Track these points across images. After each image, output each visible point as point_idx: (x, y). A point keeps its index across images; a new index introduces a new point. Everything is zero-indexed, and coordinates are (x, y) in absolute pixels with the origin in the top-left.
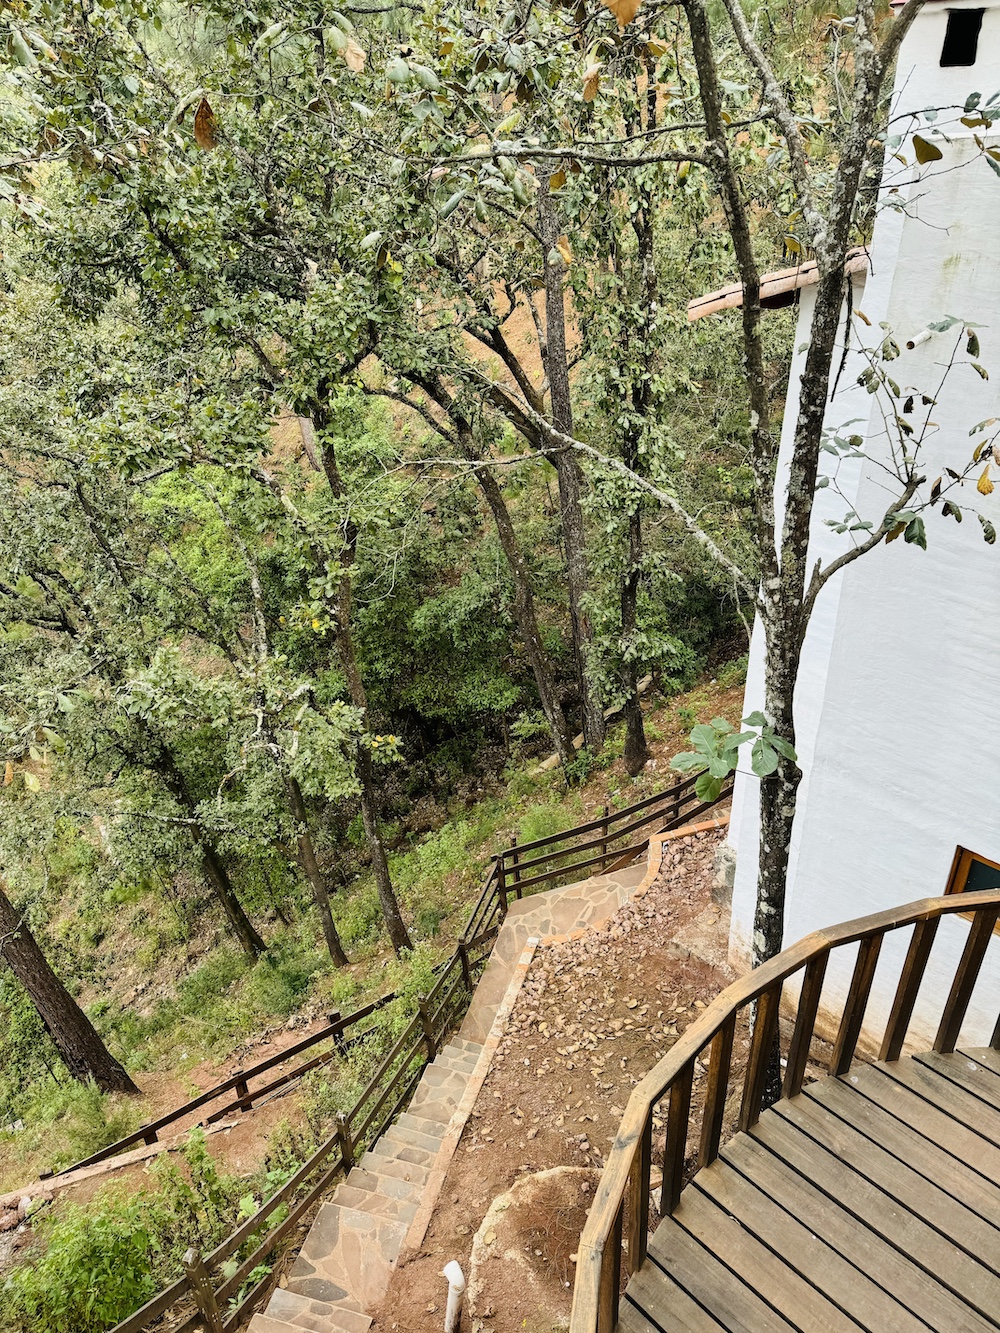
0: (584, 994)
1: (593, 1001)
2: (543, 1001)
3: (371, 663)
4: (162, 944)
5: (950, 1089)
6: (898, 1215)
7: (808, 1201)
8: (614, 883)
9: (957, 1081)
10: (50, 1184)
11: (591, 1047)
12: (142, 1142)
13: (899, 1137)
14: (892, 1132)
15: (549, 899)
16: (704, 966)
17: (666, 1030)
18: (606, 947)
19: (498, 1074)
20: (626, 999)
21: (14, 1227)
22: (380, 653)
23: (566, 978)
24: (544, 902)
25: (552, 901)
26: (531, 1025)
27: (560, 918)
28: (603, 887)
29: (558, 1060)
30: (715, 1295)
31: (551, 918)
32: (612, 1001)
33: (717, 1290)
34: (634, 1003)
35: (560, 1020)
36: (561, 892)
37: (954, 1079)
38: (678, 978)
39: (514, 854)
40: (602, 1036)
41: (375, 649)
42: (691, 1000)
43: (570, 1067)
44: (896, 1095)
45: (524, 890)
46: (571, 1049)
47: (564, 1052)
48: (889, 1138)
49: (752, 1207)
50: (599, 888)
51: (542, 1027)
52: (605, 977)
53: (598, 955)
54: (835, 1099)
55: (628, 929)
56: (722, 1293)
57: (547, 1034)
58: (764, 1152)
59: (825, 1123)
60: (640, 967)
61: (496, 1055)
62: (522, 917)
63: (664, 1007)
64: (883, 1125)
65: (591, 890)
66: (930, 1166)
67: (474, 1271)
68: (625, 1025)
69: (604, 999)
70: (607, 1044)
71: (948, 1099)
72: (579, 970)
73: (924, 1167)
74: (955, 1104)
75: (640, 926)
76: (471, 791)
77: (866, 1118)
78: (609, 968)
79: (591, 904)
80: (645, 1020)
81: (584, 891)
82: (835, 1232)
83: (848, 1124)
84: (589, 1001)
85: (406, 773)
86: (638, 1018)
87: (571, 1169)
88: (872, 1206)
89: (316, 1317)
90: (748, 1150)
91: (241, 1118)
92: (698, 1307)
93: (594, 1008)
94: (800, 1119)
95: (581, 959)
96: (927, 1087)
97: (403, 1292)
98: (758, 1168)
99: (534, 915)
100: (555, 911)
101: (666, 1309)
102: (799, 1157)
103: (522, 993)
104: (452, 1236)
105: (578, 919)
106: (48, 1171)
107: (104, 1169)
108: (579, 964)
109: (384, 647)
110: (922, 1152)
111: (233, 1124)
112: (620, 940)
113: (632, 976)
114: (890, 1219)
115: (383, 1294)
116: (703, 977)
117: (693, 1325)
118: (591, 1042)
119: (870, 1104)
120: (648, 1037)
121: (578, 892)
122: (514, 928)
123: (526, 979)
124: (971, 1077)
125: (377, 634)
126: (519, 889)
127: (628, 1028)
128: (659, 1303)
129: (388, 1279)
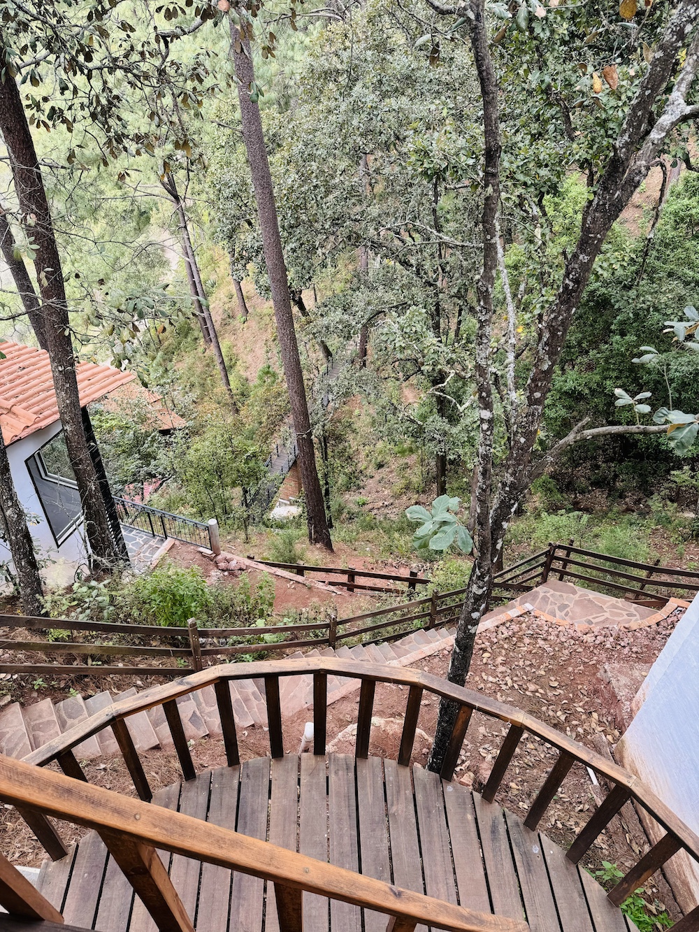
0: (530, 656)
1: (531, 665)
2: (501, 642)
3: (605, 378)
4: (407, 487)
5: (503, 847)
6: (382, 871)
7: (344, 818)
8: (635, 613)
9: (514, 847)
10: (248, 562)
11: (504, 687)
12: (295, 570)
13: (436, 839)
14: (436, 832)
15: (579, 593)
16: (614, 696)
17: (559, 713)
18: (573, 642)
19: (437, 660)
20: (553, 678)
21: (223, 570)
22: (614, 374)
23: (527, 640)
24: (574, 592)
25: (581, 596)
26: (481, 649)
27: (578, 610)
28: (625, 610)
29: (477, 678)
30: (249, 810)
31: (571, 605)
32: (543, 673)
33: (252, 809)
34: (556, 684)
35: (500, 660)
36: (592, 595)
37: (513, 845)
38: (596, 691)
39: (569, 550)
40: (516, 687)
41: (613, 370)
42: (592, 710)
43: (480, 687)
44: (463, 820)
45: (566, 577)
46: (491, 679)
47: (485, 677)
48: (430, 834)
49: (314, 793)
50: (621, 609)
51: (486, 655)
52: (553, 657)
53: (562, 643)
54: (425, 788)
55: (597, 642)
56: (253, 812)
57: (485, 661)
58: (352, 775)
59: (402, 793)
60: (582, 668)
61: (445, 649)
62: (552, 592)
63: (572, 700)
64: (435, 825)
65: (614, 606)
66: (434, 869)
67: (336, 740)
68: (537, 691)
69: (539, 668)
70: (515, 692)
71: (493, 850)
72: (541, 642)
73: (430, 866)
74: (494, 856)
75: (608, 646)
76: (635, 504)
77: (429, 812)
78: (560, 654)
79: (607, 615)
80: (553, 698)
81: (608, 604)
82: (339, 844)
83: (415, 806)
84: (528, 663)
85: (598, 467)
86: (550, 694)
87: (426, 737)
88: (375, 853)
89: (252, 698)
90: (345, 767)
91: (344, 592)
92: (235, 807)
93: (528, 668)
94: (391, 778)
95: (549, 638)
96: (489, 832)
97: (299, 721)
98: (339, 779)
99: (561, 596)
100: (578, 603)
101: (221, 793)
102: (367, 794)
103: (493, 630)
104: (341, 717)
105: (590, 618)
106: (252, 556)
107: (272, 572)
108: (545, 640)
109: (621, 372)
110: (439, 858)
111: (339, 593)
112: (586, 645)
113: (570, 669)
114: (376, 868)
115: (291, 714)
116: (610, 702)
117: (224, 812)
118: (506, 684)
119: (442, 808)
120: (544, 709)
121: (605, 602)
122: (541, 595)
123: (503, 624)
124: (526, 855)
125: (619, 359)
126: (562, 575)
127: (537, 694)
128: (222, 788)
129: (298, 710)
